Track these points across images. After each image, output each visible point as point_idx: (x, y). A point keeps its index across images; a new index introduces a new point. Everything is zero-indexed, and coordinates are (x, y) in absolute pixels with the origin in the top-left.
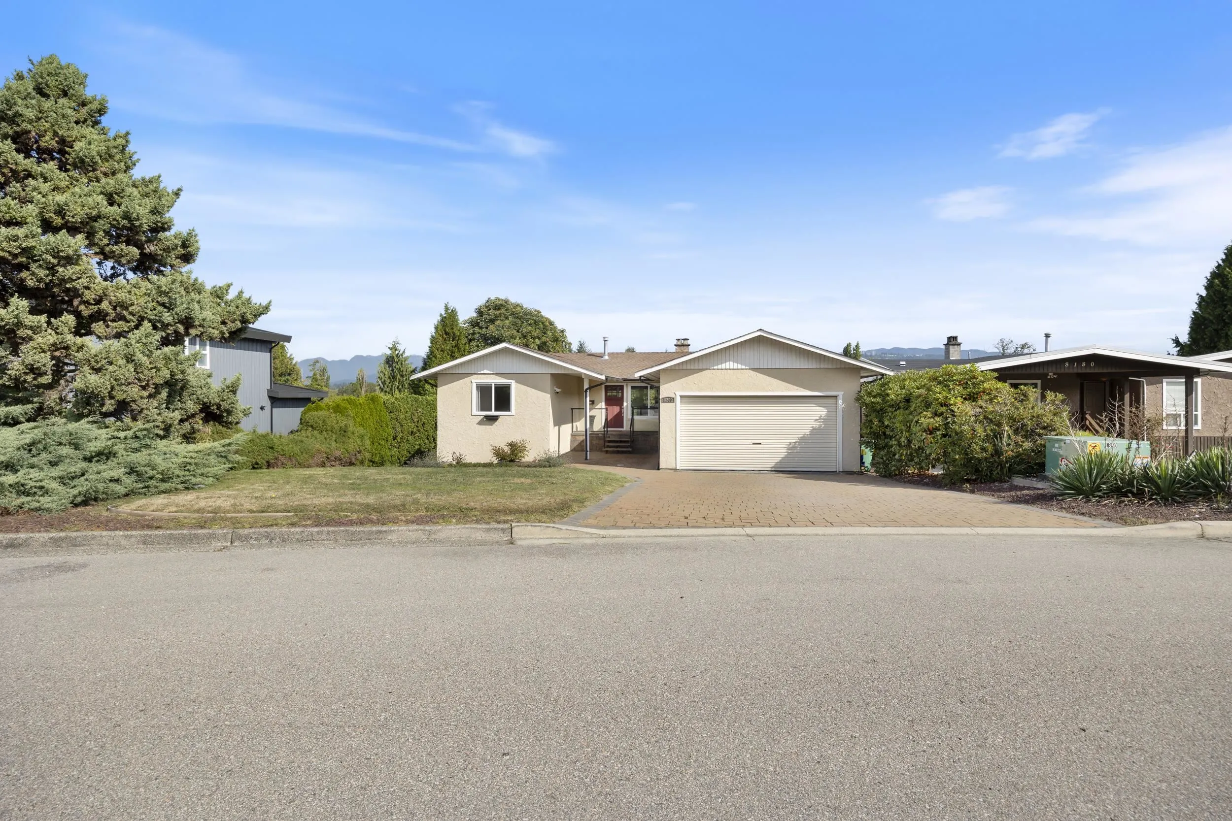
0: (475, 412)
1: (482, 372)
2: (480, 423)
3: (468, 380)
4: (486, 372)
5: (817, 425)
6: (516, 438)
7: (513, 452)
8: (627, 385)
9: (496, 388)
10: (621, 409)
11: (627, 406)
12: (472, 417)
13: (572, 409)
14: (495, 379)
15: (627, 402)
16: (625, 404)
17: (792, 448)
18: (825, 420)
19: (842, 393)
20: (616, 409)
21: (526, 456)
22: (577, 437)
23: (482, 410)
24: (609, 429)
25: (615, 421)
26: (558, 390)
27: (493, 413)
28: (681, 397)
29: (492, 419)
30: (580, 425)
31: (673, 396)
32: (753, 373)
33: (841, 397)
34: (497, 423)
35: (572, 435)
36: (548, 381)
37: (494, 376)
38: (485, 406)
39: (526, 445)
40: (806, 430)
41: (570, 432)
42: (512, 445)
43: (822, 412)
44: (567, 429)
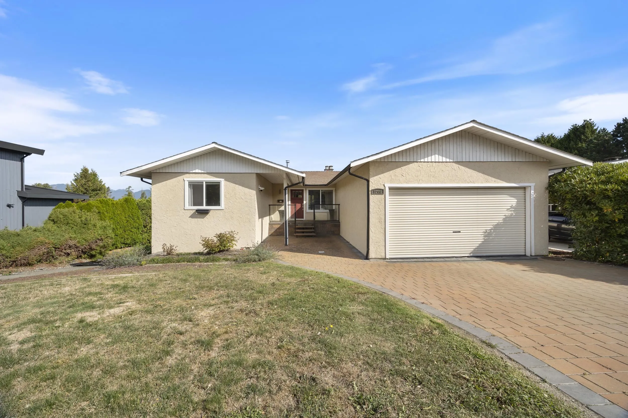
0: (187, 207)
1: (194, 171)
2: (192, 216)
3: (180, 178)
4: (197, 171)
5: (508, 213)
6: (224, 229)
7: (221, 243)
8: (306, 189)
9: (208, 186)
10: (302, 205)
11: (306, 204)
12: (184, 211)
13: (270, 205)
14: (206, 178)
15: (306, 201)
16: (305, 202)
17: (487, 234)
18: (515, 209)
19: (534, 184)
20: (298, 206)
21: (234, 246)
22: (274, 226)
23: (195, 205)
24: (297, 219)
25: (298, 214)
26: (262, 189)
27: (204, 207)
28: (390, 189)
29: (204, 213)
30: (276, 217)
31: (382, 188)
32: (456, 166)
33: (533, 188)
34: (208, 216)
35: (269, 224)
36: (254, 181)
37: (206, 175)
38: (196, 201)
39: (235, 236)
40: (500, 219)
41: (268, 222)
42: (221, 237)
43: (513, 201)
44: (266, 220)
